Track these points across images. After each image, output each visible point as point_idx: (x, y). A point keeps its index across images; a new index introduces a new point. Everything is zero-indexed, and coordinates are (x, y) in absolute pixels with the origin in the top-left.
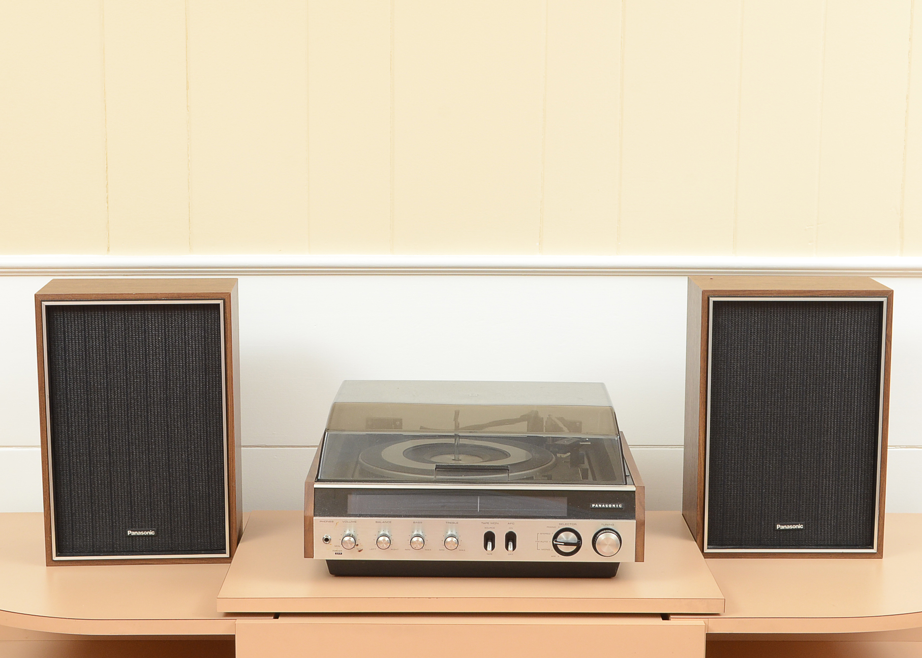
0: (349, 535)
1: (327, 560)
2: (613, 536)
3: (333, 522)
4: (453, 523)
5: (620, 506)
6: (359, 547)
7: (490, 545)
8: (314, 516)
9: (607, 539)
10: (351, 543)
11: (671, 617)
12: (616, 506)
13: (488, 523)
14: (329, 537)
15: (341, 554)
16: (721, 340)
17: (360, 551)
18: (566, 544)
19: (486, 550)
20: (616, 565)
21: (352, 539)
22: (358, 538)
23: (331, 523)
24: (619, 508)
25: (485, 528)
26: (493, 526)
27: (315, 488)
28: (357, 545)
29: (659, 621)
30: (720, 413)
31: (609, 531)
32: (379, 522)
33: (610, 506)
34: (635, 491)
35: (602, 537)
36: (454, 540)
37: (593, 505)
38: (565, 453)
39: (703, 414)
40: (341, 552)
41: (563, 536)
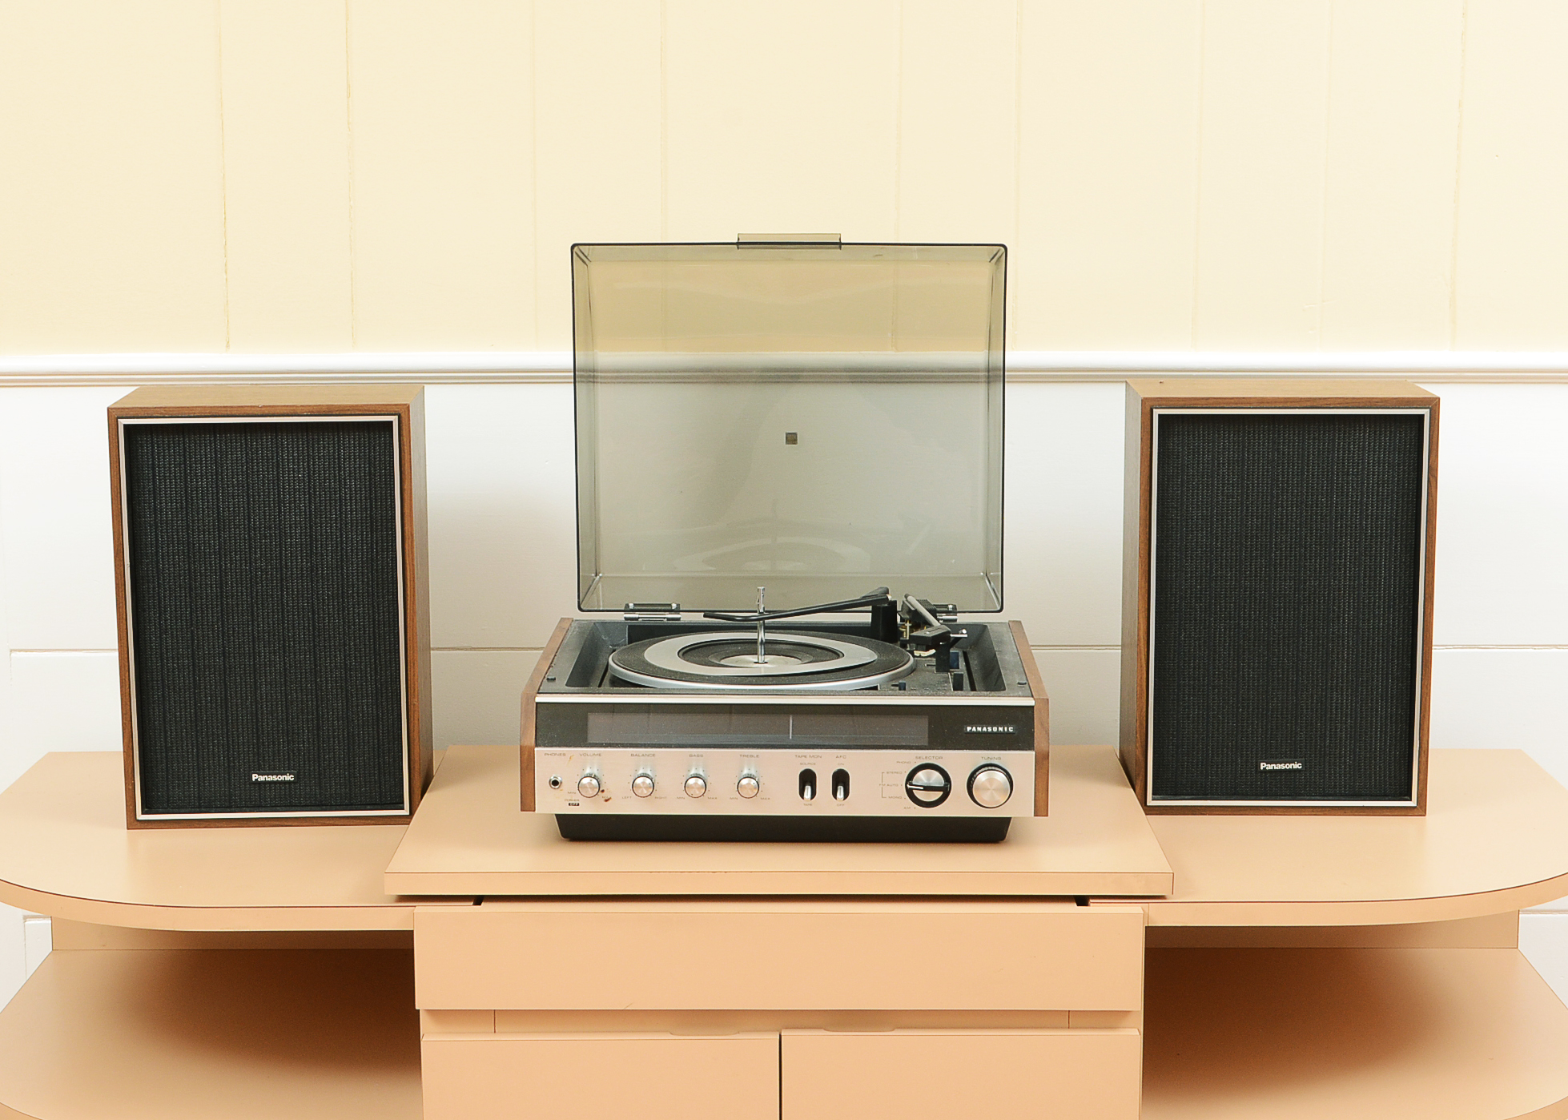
0: (590, 776)
1: (557, 815)
2: (1000, 777)
3: (564, 755)
4: (752, 756)
5: (1011, 729)
6: (606, 795)
7: (808, 790)
8: (537, 745)
9: (991, 780)
10: (593, 788)
11: (1091, 901)
12: (1004, 729)
13: (805, 757)
14: (559, 780)
15: (578, 805)
16: (1173, 476)
17: (606, 801)
18: (927, 788)
19: (803, 798)
20: (1006, 821)
21: (594, 782)
22: (603, 780)
23: (563, 757)
24: (1008, 733)
25: (801, 764)
26: (812, 760)
27: (537, 703)
28: (603, 791)
29: (1073, 907)
30: (1171, 588)
31: (993, 768)
32: (636, 755)
33: (995, 729)
34: (1033, 707)
35: (982, 777)
36: (752, 783)
37: (969, 729)
38: (927, 650)
39: (1144, 591)
40: (577, 802)
41: (922, 777)
